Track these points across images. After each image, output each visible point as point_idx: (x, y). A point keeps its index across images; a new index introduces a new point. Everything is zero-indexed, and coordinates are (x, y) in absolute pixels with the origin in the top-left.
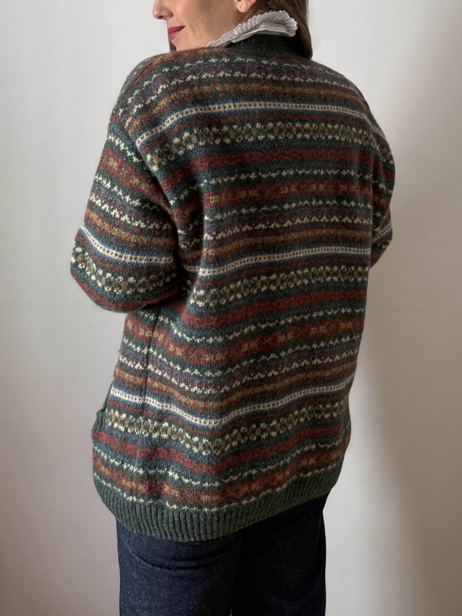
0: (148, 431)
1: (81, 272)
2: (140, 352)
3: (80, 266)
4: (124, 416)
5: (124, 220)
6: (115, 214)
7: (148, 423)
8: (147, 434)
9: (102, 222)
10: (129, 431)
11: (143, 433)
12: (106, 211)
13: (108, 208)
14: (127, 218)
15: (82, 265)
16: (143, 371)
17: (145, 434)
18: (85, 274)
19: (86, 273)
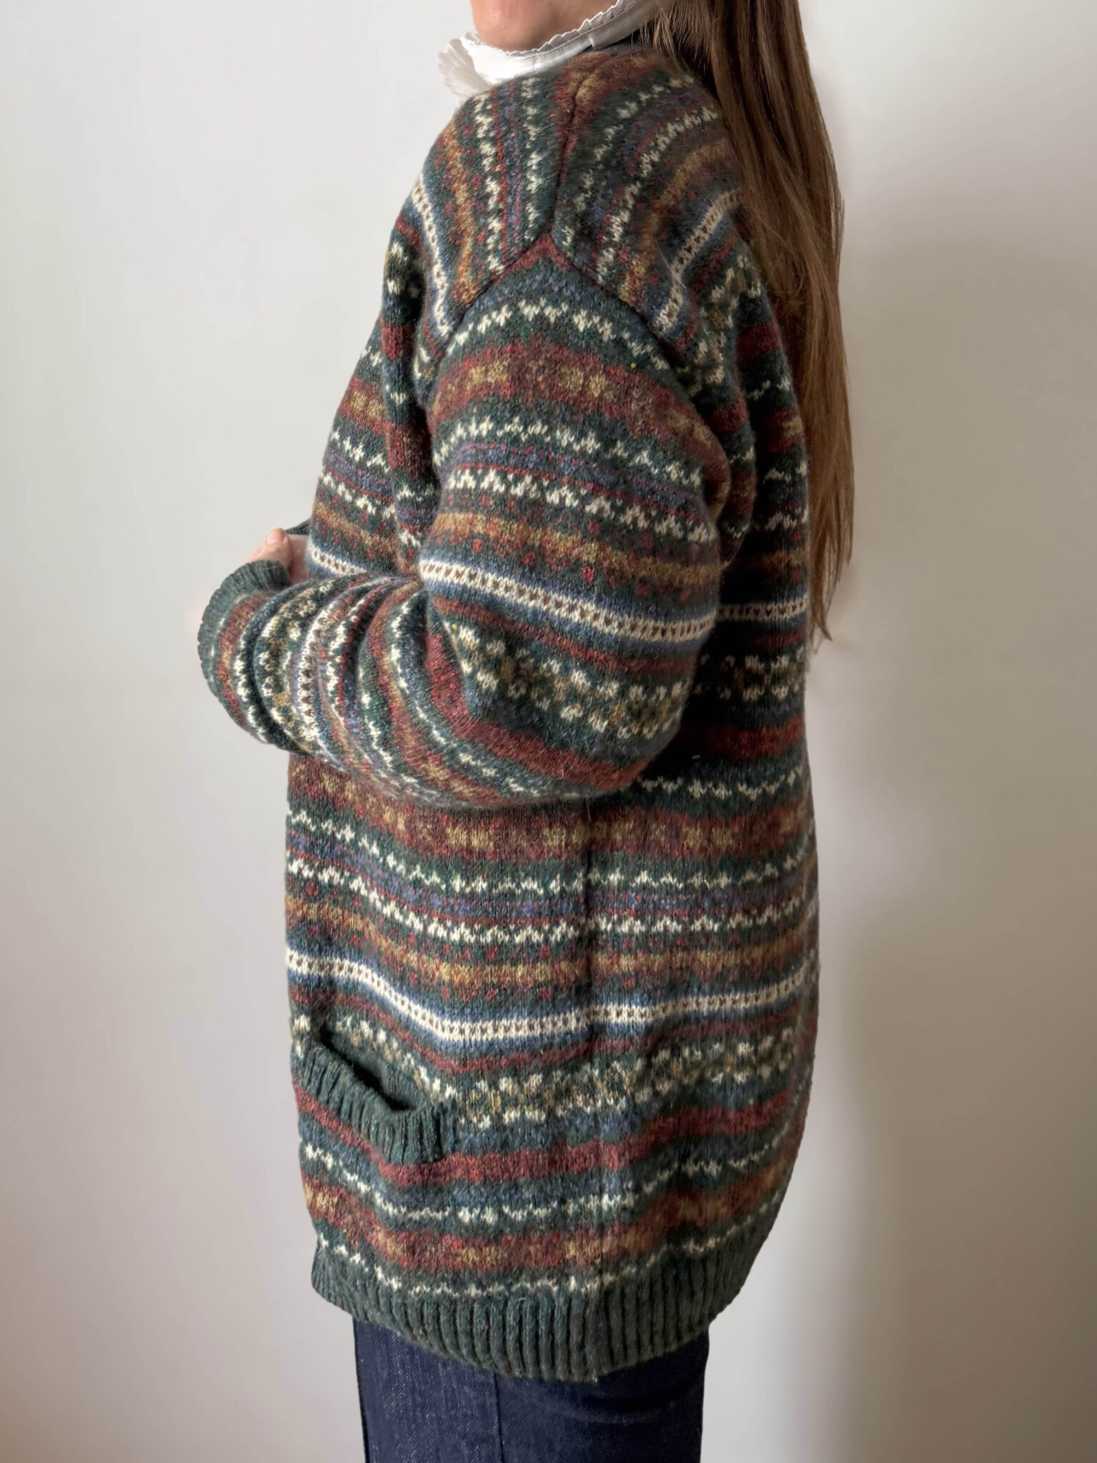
0: (623, 1093)
1: (518, 709)
2: (563, 890)
3: (512, 692)
4: (535, 1080)
5: (664, 531)
6: (635, 520)
7: (615, 1071)
8: (623, 1102)
9: (601, 549)
10: (560, 1112)
11: (611, 1102)
12: (605, 515)
13: (607, 506)
14: (673, 524)
15: (517, 689)
16: (579, 940)
17: (616, 1102)
18: (534, 710)
19: (533, 706)
